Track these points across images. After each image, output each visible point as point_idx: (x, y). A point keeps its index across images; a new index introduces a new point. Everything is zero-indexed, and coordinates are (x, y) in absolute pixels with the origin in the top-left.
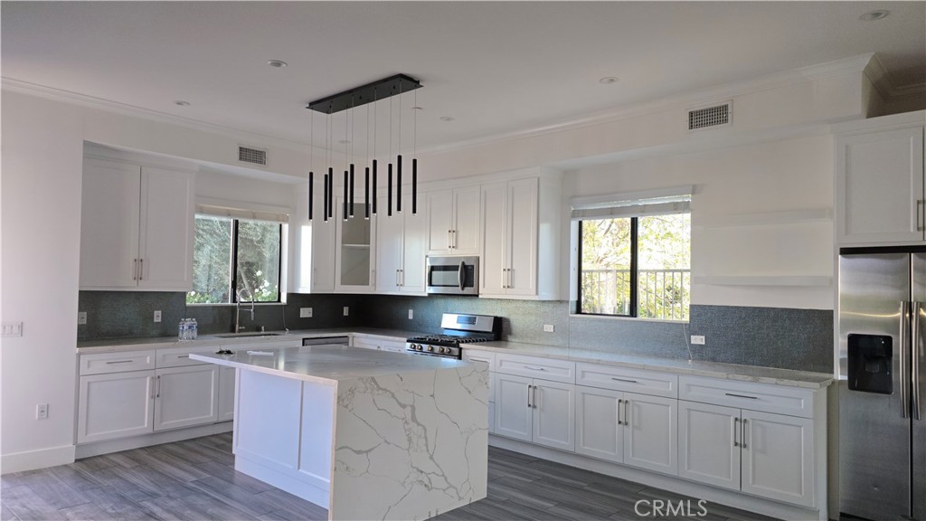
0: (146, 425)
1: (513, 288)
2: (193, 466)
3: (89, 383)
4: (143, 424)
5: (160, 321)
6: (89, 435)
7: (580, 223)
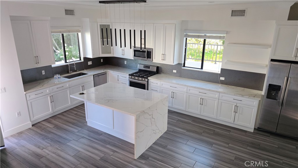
0: (51, 111)
1: (165, 60)
2: (73, 125)
3: (31, 102)
4: (50, 111)
5: (44, 74)
6: (34, 118)
7: (186, 39)
